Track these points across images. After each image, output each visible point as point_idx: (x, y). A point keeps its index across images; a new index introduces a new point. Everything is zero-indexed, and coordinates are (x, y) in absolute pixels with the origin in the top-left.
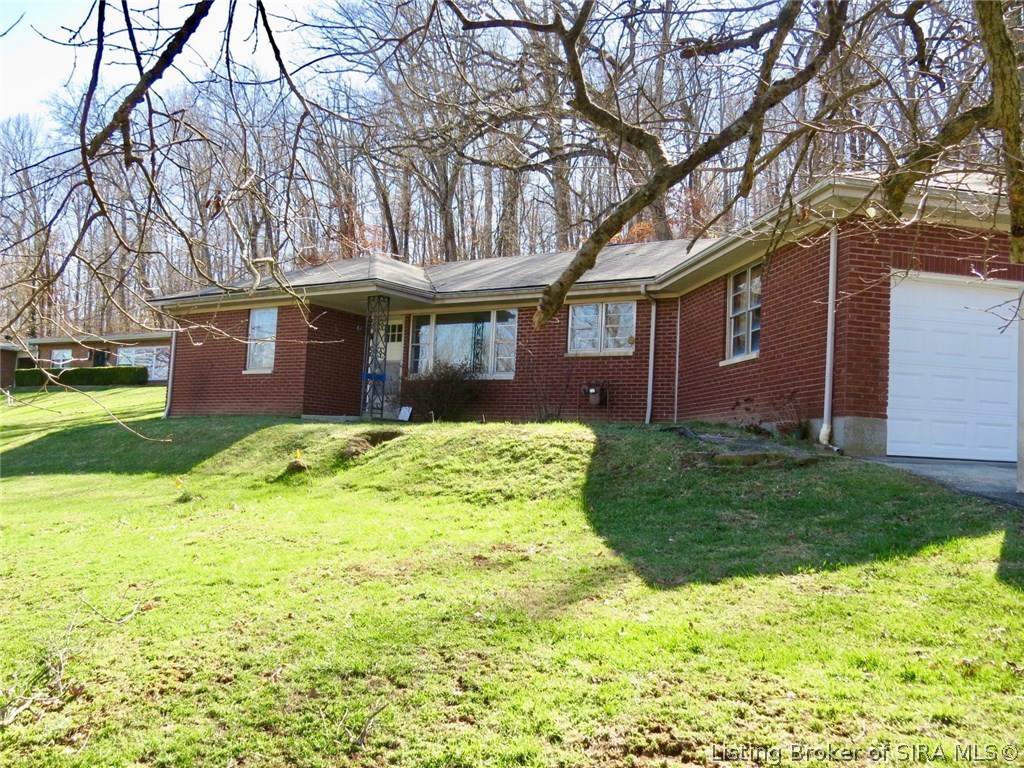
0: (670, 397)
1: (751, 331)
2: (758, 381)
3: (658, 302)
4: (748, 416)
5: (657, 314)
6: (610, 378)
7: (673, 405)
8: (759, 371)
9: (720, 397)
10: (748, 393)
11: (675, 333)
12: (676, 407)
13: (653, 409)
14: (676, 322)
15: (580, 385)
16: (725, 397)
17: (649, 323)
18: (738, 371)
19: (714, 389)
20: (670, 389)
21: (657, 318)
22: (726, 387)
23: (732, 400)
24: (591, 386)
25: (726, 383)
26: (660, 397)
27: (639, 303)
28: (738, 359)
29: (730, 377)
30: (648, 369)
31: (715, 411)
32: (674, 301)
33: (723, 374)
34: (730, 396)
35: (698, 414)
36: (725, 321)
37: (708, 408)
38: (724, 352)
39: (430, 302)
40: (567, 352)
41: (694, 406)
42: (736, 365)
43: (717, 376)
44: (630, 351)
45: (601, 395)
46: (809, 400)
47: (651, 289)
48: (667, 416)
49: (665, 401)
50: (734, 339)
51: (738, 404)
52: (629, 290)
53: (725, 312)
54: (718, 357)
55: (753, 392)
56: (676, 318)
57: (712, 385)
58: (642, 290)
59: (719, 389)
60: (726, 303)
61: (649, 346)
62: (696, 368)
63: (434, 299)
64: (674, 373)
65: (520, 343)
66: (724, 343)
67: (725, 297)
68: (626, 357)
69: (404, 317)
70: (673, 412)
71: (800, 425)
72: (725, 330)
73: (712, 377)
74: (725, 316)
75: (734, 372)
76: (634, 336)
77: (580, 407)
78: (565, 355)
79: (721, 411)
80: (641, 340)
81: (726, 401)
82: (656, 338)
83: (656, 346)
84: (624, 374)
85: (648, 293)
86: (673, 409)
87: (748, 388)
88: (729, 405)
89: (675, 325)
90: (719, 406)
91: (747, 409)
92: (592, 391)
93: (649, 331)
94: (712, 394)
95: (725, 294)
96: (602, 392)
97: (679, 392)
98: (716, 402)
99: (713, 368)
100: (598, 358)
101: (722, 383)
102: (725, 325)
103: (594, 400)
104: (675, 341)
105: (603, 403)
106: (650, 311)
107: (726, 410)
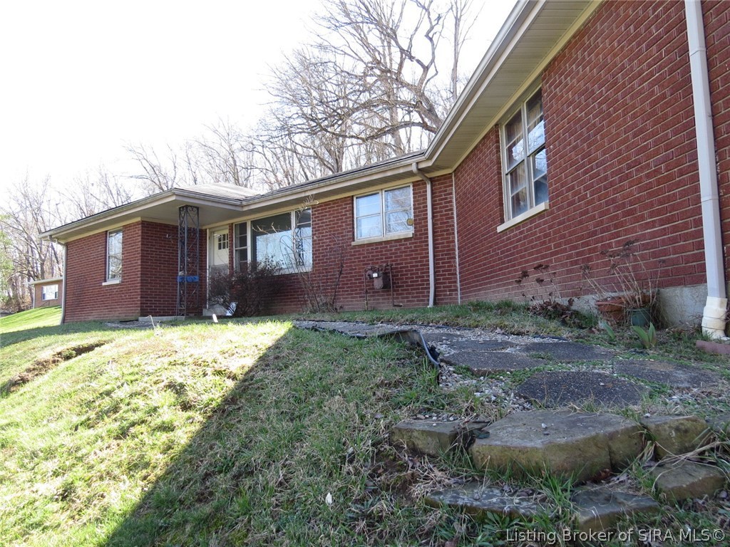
0: (452, 274)
1: (533, 181)
2: (550, 241)
3: (432, 180)
4: (540, 290)
5: (433, 193)
6: (393, 261)
7: (456, 282)
8: (550, 227)
9: (500, 269)
10: (536, 259)
11: (452, 210)
12: (458, 284)
13: (436, 288)
14: (452, 198)
15: (366, 271)
16: (507, 267)
17: (426, 203)
18: (521, 233)
19: (494, 261)
20: (452, 266)
21: (432, 198)
22: (507, 256)
23: (516, 271)
24: (374, 272)
25: (508, 250)
26: (442, 275)
27: (415, 184)
28: (520, 218)
29: (511, 243)
30: (428, 249)
31: (498, 286)
32: (448, 177)
33: (503, 241)
34: (514, 265)
35: (480, 290)
36: (500, 179)
37: (490, 283)
38: (502, 215)
39: (239, 209)
40: (354, 240)
41: (474, 282)
42: (517, 226)
43: (497, 244)
44: (409, 232)
45: (384, 279)
46: (654, 255)
47: (422, 166)
48: (450, 295)
49: (447, 279)
50: (513, 198)
51: (525, 274)
52: (401, 171)
53: (499, 168)
54: (495, 223)
55: (543, 257)
56: (451, 194)
57: (492, 256)
58: (414, 168)
59: (500, 259)
60: (499, 158)
61: (427, 226)
62: (474, 240)
63: (242, 206)
64: (454, 250)
65: (315, 238)
66: (501, 204)
67: (498, 151)
68: (406, 239)
69: (228, 226)
70: (456, 290)
71: (645, 301)
72: (500, 189)
73: (491, 247)
74: (499, 173)
75: (516, 235)
76: (412, 217)
77: (367, 292)
78: (353, 244)
79: (504, 285)
80: (419, 222)
81: (509, 273)
82: (433, 217)
83: (434, 225)
84: (406, 256)
85: (421, 171)
86: (456, 286)
87: (538, 252)
88: (513, 277)
89: (451, 202)
90: (501, 280)
91: (540, 281)
92: (375, 275)
93: (426, 210)
94: (492, 267)
95: (498, 147)
96: (385, 276)
97: (461, 269)
98: (497, 276)
99: (490, 237)
100: (380, 243)
101: (502, 253)
102: (500, 184)
103: (378, 284)
104: (453, 218)
105: (386, 286)
106: (426, 191)
107: (511, 283)
